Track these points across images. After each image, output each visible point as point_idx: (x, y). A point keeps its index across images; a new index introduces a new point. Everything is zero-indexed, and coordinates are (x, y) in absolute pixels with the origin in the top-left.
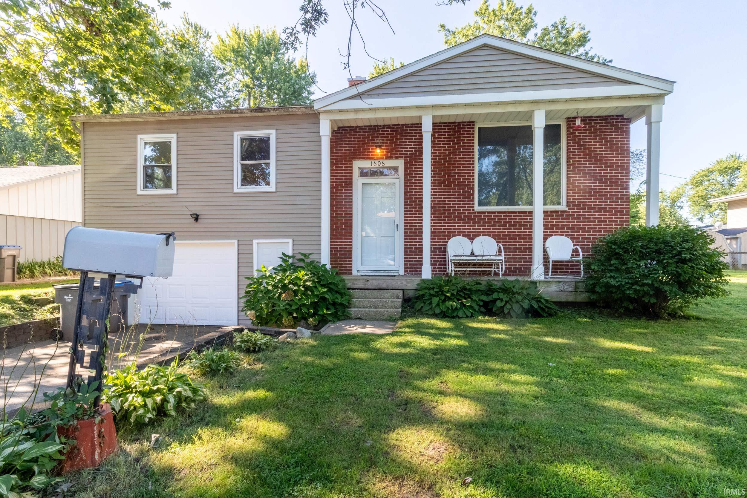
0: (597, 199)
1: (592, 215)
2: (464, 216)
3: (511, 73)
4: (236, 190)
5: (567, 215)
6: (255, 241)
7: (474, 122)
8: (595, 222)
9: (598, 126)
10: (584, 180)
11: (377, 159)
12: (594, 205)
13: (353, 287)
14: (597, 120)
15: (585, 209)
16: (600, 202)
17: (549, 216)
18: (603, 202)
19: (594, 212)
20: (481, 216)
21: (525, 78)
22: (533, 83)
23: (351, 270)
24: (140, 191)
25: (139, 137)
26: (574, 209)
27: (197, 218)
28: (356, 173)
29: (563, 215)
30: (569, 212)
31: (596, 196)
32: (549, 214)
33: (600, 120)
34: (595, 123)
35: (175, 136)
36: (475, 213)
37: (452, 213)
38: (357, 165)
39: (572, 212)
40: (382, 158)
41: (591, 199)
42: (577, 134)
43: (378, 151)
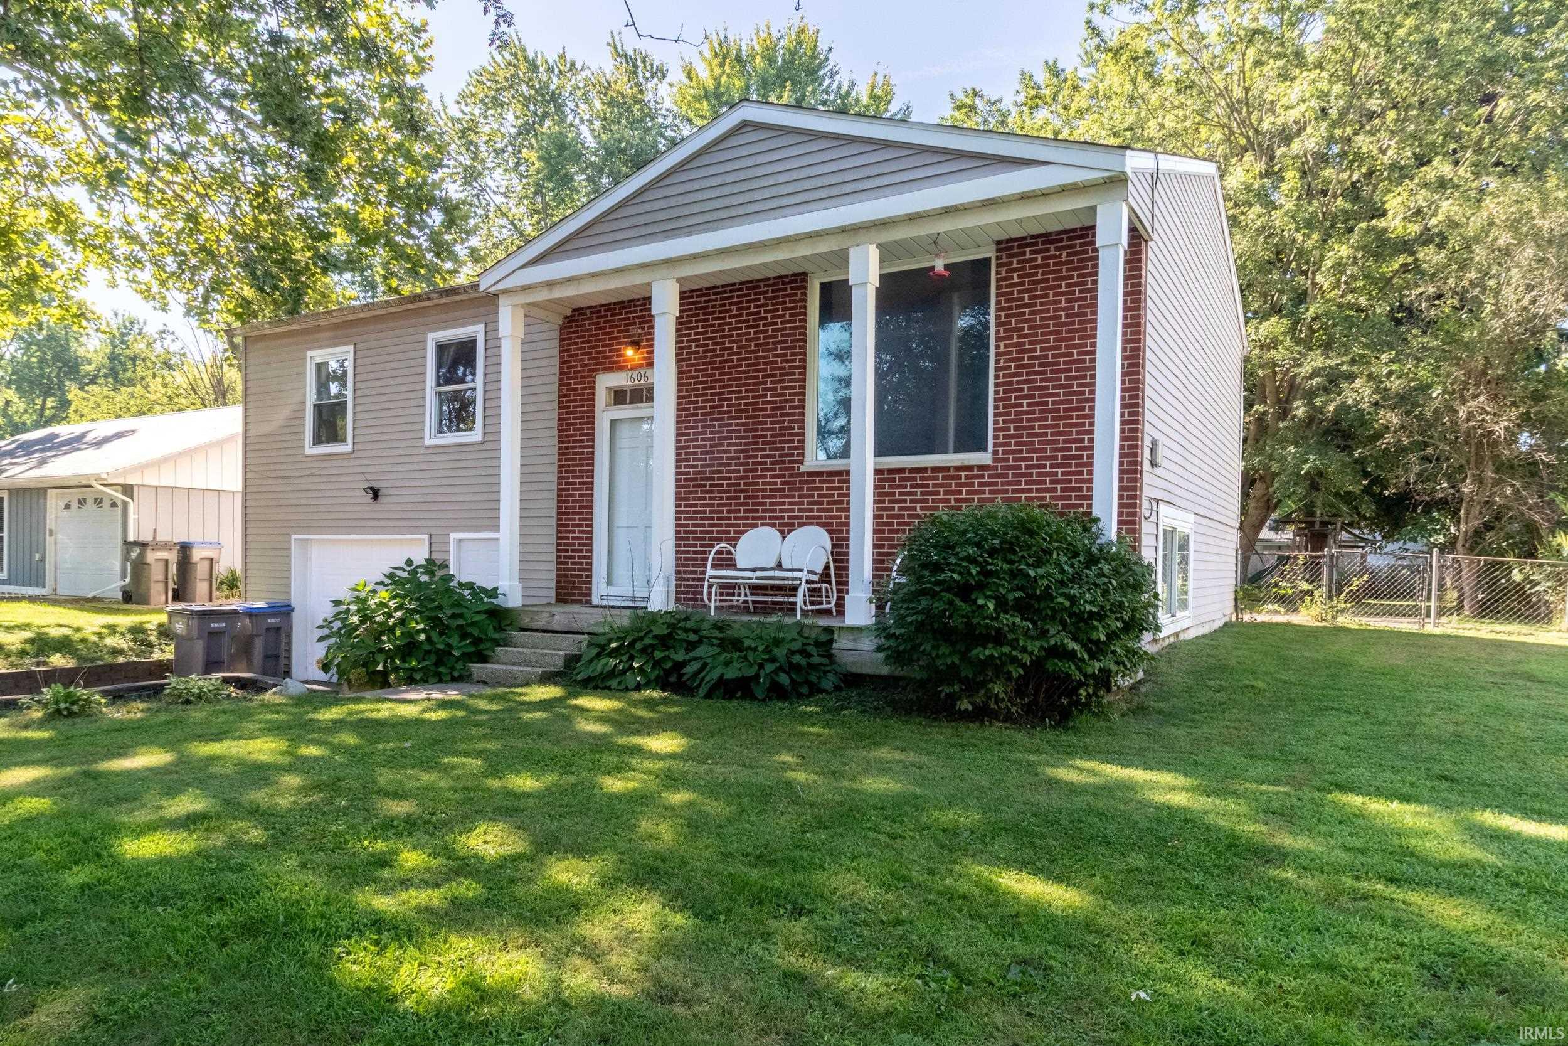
0: (1060, 434)
1: (1047, 474)
2: (782, 483)
3: (795, 175)
4: (428, 442)
5: (990, 476)
6: (453, 536)
7: (805, 274)
8: (1055, 490)
9: (1064, 253)
10: (1029, 389)
11: (634, 368)
12: (1053, 450)
13: (533, 625)
14: (1061, 240)
15: (1031, 459)
16: (1065, 441)
17: (952, 477)
18: (1075, 441)
19: (1052, 466)
20: (814, 482)
21: (819, 182)
22: (835, 191)
23: (590, 595)
24: (310, 450)
25: (309, 354)
26: (1007, 460)
27: (375, 493)
28: (601, 396)
29: (983, 476)
30: (995, 468)
31: (1058, 426)
32: (952, 473)
33: (1069, 239)
34: (1056, 249)
35: (350, 348)
36: (802, 475)
37: (759, 477)
38: (606, 382)
39: (1003, 468)
40: (641, 366)
41: (1046, 434)
42: (1016, 280)
43: (630, 352)
